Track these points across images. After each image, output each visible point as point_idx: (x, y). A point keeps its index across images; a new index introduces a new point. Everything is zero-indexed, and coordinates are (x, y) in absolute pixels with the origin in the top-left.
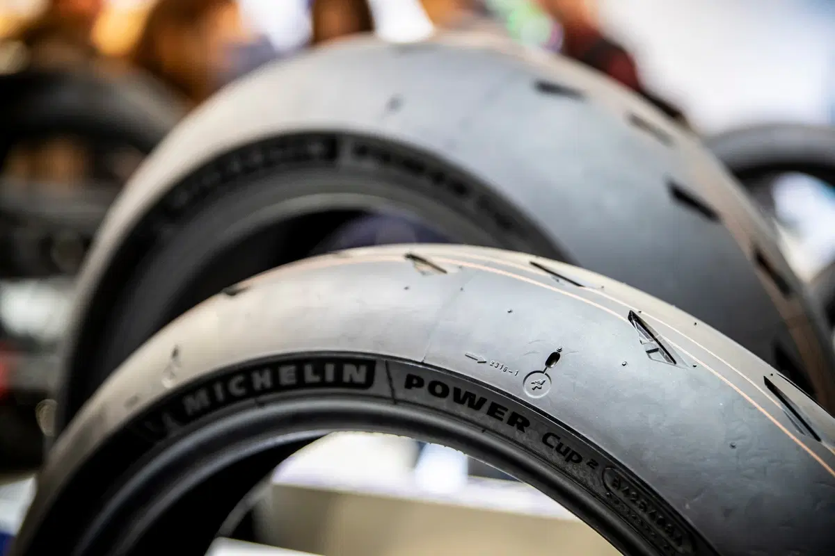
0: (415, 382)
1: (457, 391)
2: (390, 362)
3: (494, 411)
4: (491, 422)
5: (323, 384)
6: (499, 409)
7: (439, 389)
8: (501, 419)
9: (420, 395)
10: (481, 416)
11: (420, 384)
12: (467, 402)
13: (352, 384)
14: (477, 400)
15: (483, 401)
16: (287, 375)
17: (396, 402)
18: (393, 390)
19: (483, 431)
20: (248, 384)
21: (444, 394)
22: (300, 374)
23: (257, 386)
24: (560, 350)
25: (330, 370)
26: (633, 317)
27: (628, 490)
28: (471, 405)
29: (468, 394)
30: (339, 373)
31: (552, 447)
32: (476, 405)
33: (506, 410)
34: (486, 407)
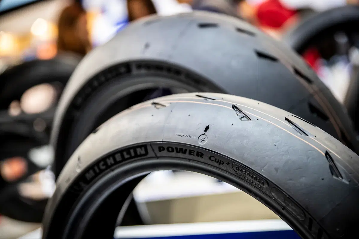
0: (162, 149)
1: (177, 148)
2: (151, 144)
3: (191, 152)
4: (191, 157)
5: (131, 157)
6: (192, 152)
7: (170, 149)
8: (194, 155)
9: (165, 153)
10: (187, 155)
11: (164, 149)
12: (181, 152)
13: (141, 155)
14: (184, 150)
15: (186, 150)
16: (118, 157)
17: (157, 157)
18: (155, 154)
19: (190, 161)
20: (106, 164)
21: (173, 151)
22: (122, 156)
23: (109, 164)
24: (209, 125)
25: (132, 151)
26: (234, 107)
27: (242, 170)
28: (183, 153)
29: (180, 149)
30: (135, 152)
31: (213, 161)
32: (184, 152)
33: (194, 151)
34: (188, 151)
